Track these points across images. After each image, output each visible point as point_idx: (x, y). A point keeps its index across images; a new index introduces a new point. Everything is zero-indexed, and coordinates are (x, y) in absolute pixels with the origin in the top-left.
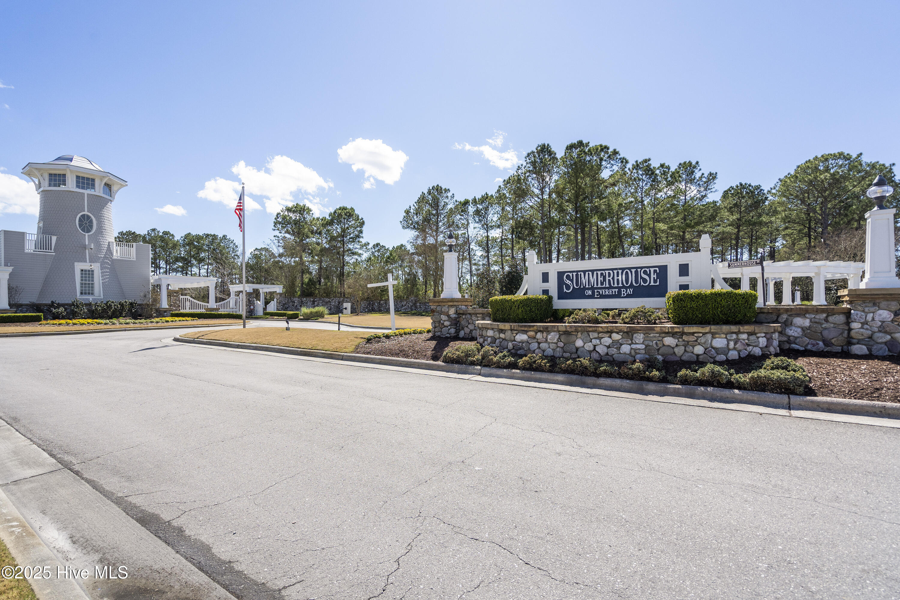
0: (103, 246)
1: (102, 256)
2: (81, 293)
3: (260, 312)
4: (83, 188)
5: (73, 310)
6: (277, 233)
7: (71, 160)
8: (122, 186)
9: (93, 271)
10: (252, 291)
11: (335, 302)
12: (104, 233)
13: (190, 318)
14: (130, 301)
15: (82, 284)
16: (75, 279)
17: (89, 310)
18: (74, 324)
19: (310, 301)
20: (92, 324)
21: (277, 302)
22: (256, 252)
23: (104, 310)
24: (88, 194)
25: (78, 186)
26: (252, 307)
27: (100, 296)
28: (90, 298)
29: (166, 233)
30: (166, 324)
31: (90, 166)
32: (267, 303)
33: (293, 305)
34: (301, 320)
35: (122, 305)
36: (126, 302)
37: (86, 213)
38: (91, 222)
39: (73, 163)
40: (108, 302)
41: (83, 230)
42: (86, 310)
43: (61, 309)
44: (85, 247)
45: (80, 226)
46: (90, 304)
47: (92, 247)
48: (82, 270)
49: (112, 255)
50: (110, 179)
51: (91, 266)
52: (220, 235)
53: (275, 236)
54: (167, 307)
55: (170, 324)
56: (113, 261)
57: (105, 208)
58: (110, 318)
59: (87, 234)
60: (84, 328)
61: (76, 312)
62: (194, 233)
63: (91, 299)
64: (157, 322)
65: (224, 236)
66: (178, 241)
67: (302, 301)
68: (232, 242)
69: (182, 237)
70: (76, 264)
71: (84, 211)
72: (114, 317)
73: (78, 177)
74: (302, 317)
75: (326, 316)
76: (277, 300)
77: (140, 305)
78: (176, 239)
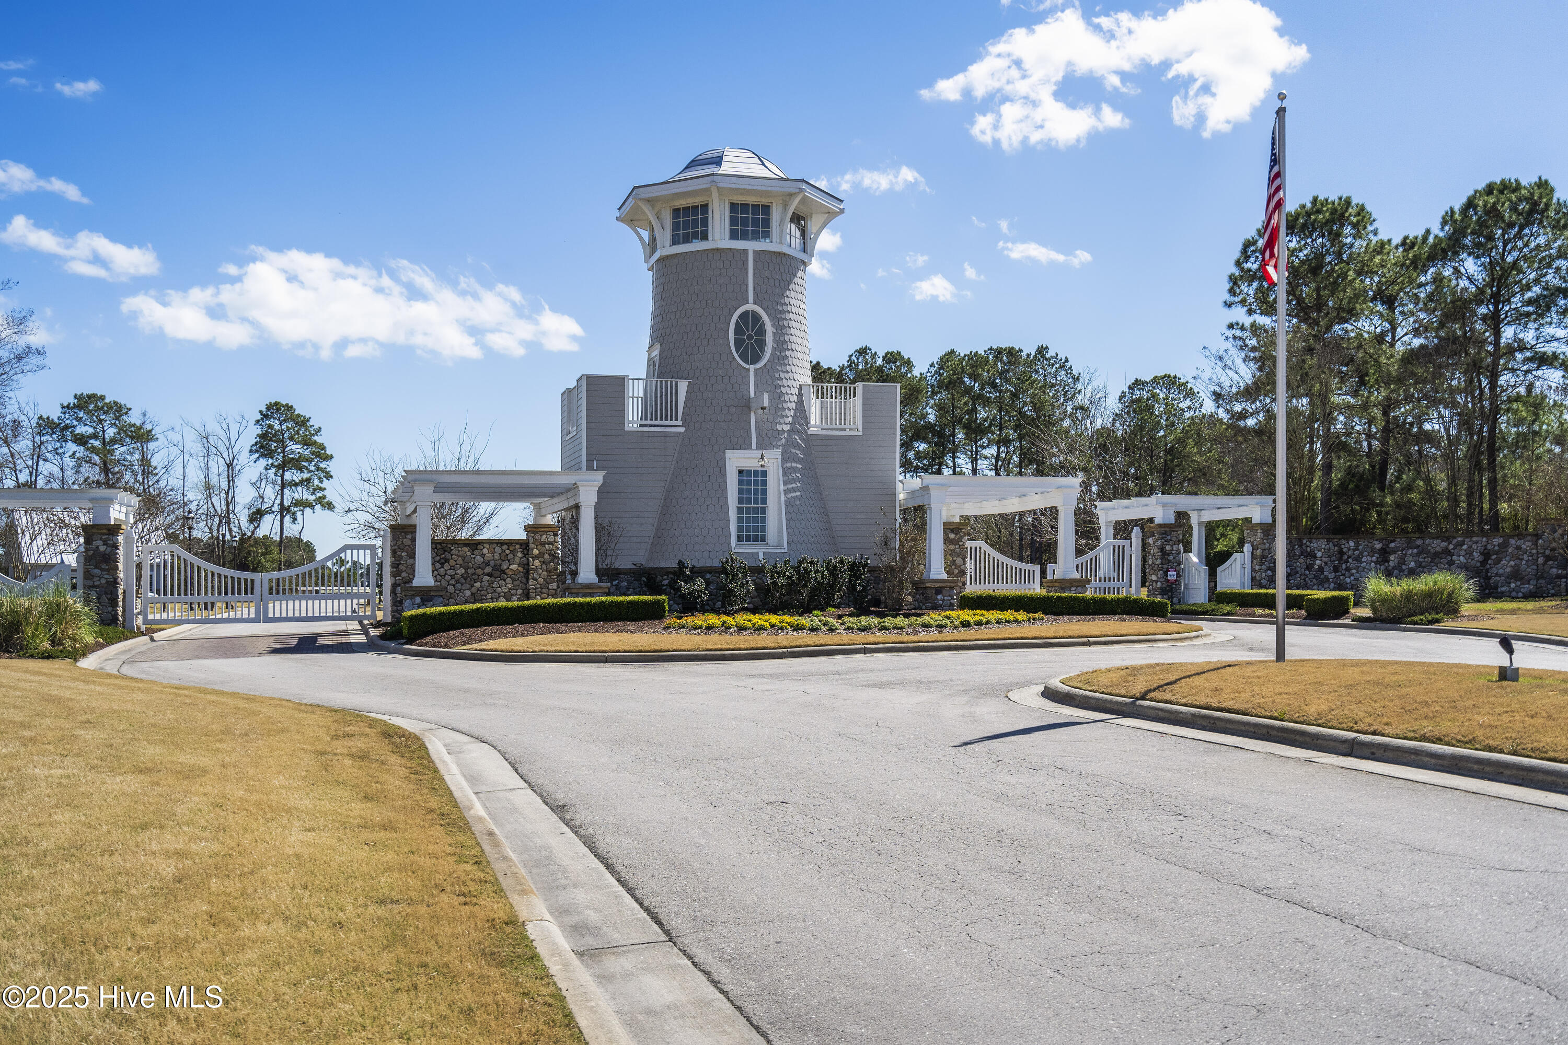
0: (787, 398)
1: (787, 428)
2: (739, 539)
3: (1198, 592)
4: (745, 236)
5: (723, 587)
6: (1239, 315)
7: (718, 161)
8: (831, 215)
9: (764, 473)
10: (1172, 520)
11: (1469, 553)
12: (790, 361)
13: (1021, 615)
14: (851, 558)
15: (740, 510)
16: (727, 498)
17: (758, 587)
18: (742, 628)
19: (1373, 551)
20: (782, 629)
21: (1253, 556)
22: (1137, 394)
23: (792, 588)
24: (755, 252)
25: (734, 235)
26: (1172, 575)
27: (780, 545)
28: (760, 551)
29: (892, 357)
30: (963, 633)
31: (761, 171)
32: (1215, 561)
33: (1309, 567)
34: (1363, 623)
35: (833, 571)
36: (842, 562)
37: (750, 306)
38: (761, 332)
39: (724, 169)
40: (801, 562)
41: (744, 357)
42: (752, 587)
43: (700, 584)
44: (746, 405)
45: (738, 344)
46: (758, 570)
47: (766, 404)
48: (741, 472)
49: (808, 423)
50: (805, 200)
51: (762, 457)
52: (1029, 349)
53: (1231, 326)
54: (944, 576)
55: (972, 633)
56: (810, 440)
57: (792, 286)
58: (805, 610)
59: (752, 368)
60: (764, 640)
61: (731, 591)
62: (963, 351)
63: (761, 556)
64: (941, 626)
65: (1042, 350)
66: (922, 378)
67: (1341, 553)
68: (1062, 367)
69: (932, 365)
70: (729, 454)
71: (747, 302)
72: (816, 608)
73: (733, 206)
74: (1366, 612)
75: (1466, 609)
76: (1254, 548)
77: (873, 570)
78: (916, 372)
